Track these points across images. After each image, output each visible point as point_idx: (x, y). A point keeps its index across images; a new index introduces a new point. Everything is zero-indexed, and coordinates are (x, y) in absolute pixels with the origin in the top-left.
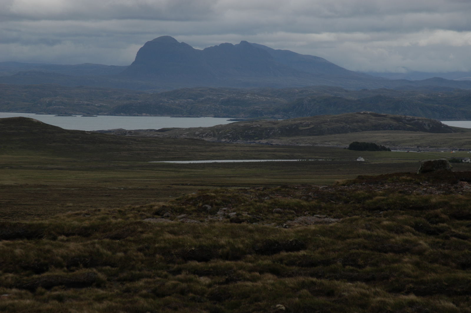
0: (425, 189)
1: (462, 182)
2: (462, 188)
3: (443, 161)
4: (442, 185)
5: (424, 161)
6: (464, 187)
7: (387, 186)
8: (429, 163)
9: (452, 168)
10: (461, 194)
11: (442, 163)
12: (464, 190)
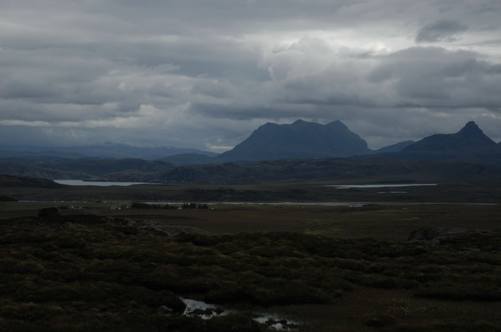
0: (42, 228)
1: (68, 222)
2: (68, 227)
3: (54, 208)
4: (54, 224)
5: (42, 208)
6: (69, 226)
7: (15, 226)
8: (45, 209)
9: (61, 213)
10: (68, 231)
11: (54, 210)
12: (69, 228)
